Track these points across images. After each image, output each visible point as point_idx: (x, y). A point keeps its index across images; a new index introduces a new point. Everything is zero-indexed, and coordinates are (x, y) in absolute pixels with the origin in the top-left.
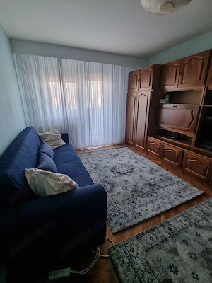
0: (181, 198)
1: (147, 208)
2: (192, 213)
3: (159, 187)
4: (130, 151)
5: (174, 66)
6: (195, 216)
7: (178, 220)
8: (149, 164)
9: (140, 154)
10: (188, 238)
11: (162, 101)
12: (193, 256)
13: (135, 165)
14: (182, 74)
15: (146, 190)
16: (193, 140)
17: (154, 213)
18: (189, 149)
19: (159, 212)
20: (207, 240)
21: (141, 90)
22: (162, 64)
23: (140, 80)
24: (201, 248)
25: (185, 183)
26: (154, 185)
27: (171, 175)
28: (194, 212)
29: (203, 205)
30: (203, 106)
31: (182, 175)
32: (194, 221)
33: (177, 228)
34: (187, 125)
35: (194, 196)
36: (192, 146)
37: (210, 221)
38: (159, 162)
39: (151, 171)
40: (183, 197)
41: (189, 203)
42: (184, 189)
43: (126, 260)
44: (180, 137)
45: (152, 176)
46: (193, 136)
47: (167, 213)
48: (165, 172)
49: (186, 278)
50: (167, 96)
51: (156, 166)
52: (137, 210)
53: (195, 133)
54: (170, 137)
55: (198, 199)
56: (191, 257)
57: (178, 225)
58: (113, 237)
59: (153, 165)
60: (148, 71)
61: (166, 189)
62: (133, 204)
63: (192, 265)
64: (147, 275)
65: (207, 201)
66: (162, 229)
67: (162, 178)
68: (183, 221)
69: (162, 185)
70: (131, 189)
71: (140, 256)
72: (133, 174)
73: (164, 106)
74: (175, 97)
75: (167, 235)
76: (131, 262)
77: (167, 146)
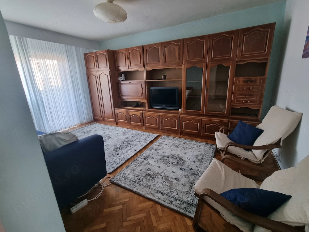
0: (147, 142)
1: (128, 154)
2: (154, 146)
3: (133, 141)
4: (102, 125)
5: (122, 53)
6: (156, 146)
7: (147, 151)
8: (121, 130)
9: (111, 126)
10: (153, 156)
11: (120, 79)
12: (157, 161)
13: (110, 133)
14: (129, 59)
15: (124, 145)
16: (147, 105)
17: (133, 154)
18: (145, 111)
19: (136, 152)
20: (162, 153)
21: (100, 69)
22: (114, 50)
23: (97, 61)
24: (160, 157)
25: (148, 134)
26: (129, 141)
27: (138, 132)
28: (155, 145)
29: (159, 140)
30: (146, 81)
31: (145, 130)
32: (155, 149)
33: (147, 155)
34: (140, 95)
35: (154, 138)
36: (147, 109)
37: (163, 145)
38: (129, 127)
39: (124, 134)
40: (148, 141)
41: (152, 142)
42: (148, 137)
43: (123, 179)
44: (138, 105)
45: (126, 136)
46: (145, 101)
47: (140, 151)
48: (134, 131)
49: (155, 170)
50: (123, 75)
51: (126, 130)
52: (122, 157)
53: (146, 99)
54: (132, 106)
55: (156, 139)
56: (156, 162)
57: (147, 153)
58: (110, 175)
59: (125, 130)
60: (103, 54)
61: (137, 141)
62: (118, 155)
63: (157, 165)
64: (136, 178)
65: (160, 138)
66: (139, 158)
67: (133, 135)
68: (150, 151)
69: (134, 139)
70: (113, 148)
71: (130, 174)
72: (111, 140)
73: (122, 82)
74: (129, 76)
75: (142, 160)
76: (126, 178)
77: (131, 113)
